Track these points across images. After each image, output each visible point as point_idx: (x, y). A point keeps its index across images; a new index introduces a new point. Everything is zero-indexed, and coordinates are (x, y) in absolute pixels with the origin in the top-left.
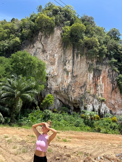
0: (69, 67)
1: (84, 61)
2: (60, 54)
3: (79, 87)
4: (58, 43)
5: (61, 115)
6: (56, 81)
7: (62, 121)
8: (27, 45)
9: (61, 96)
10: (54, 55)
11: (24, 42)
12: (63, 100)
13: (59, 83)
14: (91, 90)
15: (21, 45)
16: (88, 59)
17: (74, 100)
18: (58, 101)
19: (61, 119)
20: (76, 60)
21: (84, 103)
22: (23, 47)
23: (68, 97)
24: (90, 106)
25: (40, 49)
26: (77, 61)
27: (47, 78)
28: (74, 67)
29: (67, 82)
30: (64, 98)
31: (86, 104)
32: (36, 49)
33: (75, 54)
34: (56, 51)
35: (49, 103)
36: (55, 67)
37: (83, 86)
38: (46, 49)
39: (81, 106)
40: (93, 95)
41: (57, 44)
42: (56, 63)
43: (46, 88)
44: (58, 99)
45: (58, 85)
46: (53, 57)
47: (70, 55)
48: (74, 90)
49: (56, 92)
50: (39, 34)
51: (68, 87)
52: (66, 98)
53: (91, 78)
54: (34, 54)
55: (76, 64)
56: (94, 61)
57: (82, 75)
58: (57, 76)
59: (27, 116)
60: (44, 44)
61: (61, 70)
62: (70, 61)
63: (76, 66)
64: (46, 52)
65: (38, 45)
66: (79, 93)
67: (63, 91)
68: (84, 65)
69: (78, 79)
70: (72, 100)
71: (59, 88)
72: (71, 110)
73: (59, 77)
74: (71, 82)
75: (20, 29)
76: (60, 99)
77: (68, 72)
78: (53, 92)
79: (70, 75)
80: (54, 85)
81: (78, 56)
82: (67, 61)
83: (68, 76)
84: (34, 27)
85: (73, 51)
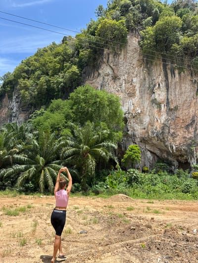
0: (160, 95)
1: (188, 80)
2: (141, 77)
3: (183, 126)
4: (137, 59)
5: (156, 175)
6: (141, 122)
7: (158, 185)
8: (89, 75)
9: (153, 145)
10: (132, 80)
11: (84, 70)
12: (158, 152)
13: (146, 125)
15: (81, 76)
16: (193, 75)
17: (176, 151)
18: (149, 154)
19: (156, 182)
20: (172, 81)
21: (195, 152)
22: (84, 78)
23: (166, 146)
25: (108, 75)
26: (173, 83)
27: (126, 120)
28: (169, 93)
29: (159, 121)
30: (159, 149)
32: (104, 78)
33: (169, 72)
34: (135, 73)
35: (133, 159)
36: (136, 100)
37: (191, 124)
38: (119, 74)
39: (191, 159)
41: (135, 62)
42: (137, 92)
43: (126, 135)
44: (148, 150)
45: (145, 129)
46: (131, 84)
47: (160, 75)
48: (174, 133)
49: (144, 140)
50: (105, 52)
51: (163, 128)
52: (162, 148)
54: (101, 86)
55: (172, 87)
57: (185, 105)
58: (142, 115)
59: (104, 181)
60: (114, 67)
61: (147, 103)
62: (161, 85)
63: (173, 91)
64: (119, 79)
65: (105, 70)
66: (185, 138)
67: (154, 137)
68: (187, 86)
69: (180, 112)
70: (173, 150)
71: (147, 132)
72: (173, 167)
73: (145, 114)
74: (167, 120)
75: (76, 52)
76: (152, 150)
77: (159, 105)
78: (139, 140)
79: (163, 108)
80: (138, 129)
81: (174, 74)
82: (155, 86)
83: (160, 111)
84: (95, 44)
85: (165, 67)
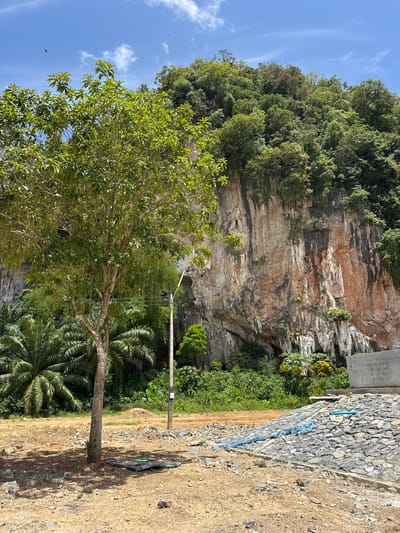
1: (278, 214)
3: (272, 289)
6: (213, 284)
9: (233, 322)
12: (242, 333)
13: (220, 289)
14: (303, 293)
16: (286, 206)
17: (263, 330)
18: (229, 337)
19: (225, 384)
20: (256, 216)
21: (288, 331)
23: (249, 323)
24: (307, 338)
26: (258, 219)
27: (187, 281)
28: (253, 235)
29: (238, 282)
30: (242, 327)
31: (295, 336)
33: (250, 201)
35: (192, 349)
37: (283, 286)
39: (283, 343)
40: (312, 306)
43: (190, 307)
44: (227, 330)
45: (218, 295)
47: (237, 207)
48: (259, 301)
49: (218, 313)
51: (243, 294)
52: (245, 326)
53: (300, 261)
55: (256, 225)
56: (305, 206)
57: (276, 254)
58: (213, 271)
61: (220, 252)
62: (239, 222)
63: (257, 232)
66: (275, 308)
67: (231, 309)
68: (278, 223)
69: (268, 266)
70: (258, 329)
71: (221, 300)
73: (219, 271)
74: (249, 280)
76: (234, 331)
77: (237, 255)
78: (211, 314)
79: (244, 261)
80: (208, 296)
81: (258, 203)
82: (230, 223)
83: (238, 266)
85: (244, 192)
